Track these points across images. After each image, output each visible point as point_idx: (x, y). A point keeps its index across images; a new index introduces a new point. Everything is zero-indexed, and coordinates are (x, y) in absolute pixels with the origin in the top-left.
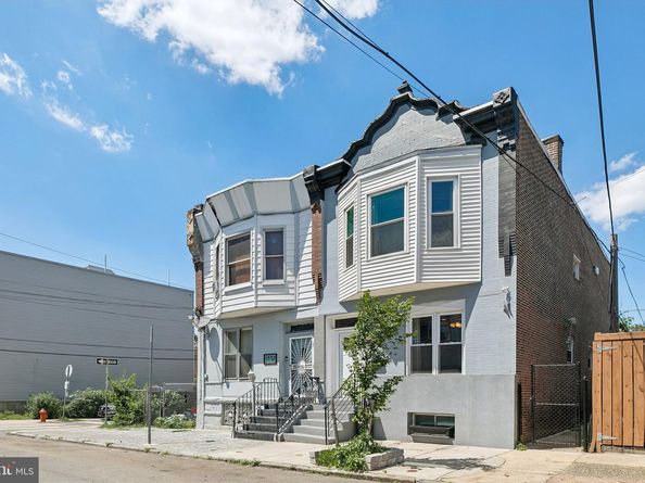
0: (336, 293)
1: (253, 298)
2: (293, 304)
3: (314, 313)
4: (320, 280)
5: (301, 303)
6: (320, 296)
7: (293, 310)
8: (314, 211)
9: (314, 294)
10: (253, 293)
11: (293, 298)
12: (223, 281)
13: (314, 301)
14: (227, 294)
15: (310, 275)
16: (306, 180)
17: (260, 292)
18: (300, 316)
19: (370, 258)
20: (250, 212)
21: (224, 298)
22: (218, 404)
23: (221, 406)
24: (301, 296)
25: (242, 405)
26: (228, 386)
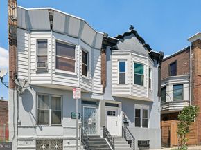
0: (110, 92)
2: (91, 91)
3: (100, 98)
4: (105, 84)
5: (95, 91)
7: (91, 93)
8: (102, 53)
9: (102, 89)
10: (78, 79)
11: (91, 87)
12: (54, 65)
13: (102, 92)
14: (56, 74)
15: (100, 80)
17: (81, 80)
18: (93, 97)
19: (133, 84)
20: (77, 35)
21: (55, 76)
22: (32, 140)
23: (35, 142)
24: (95, 88)
25: (53, 141)
26: (41, 129)
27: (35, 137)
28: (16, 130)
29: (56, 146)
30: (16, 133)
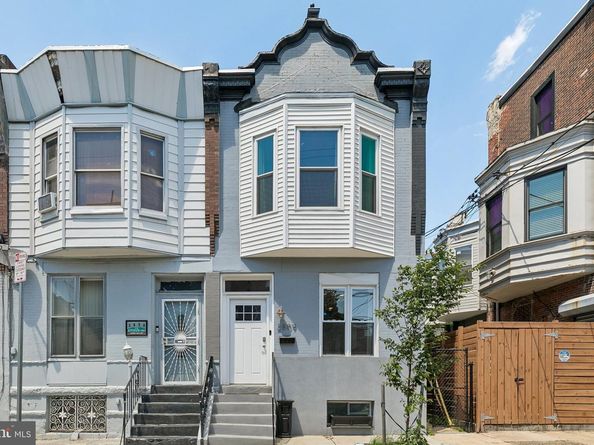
0: (237, 244)
1: (126, 233)
2: (175, 251)
3: (206, 267)
4: (216, 223)
5: (187, 251)
6: (213, 246)
7: (175, 259)
8: (208, 126)
9: (207, 241)
10: (126, 224)
11: (175, 241)
12: (69, 195)
13: (207, 251)
14: (75, 217)
15: (203, 215)
16: (205, 79)
17: (136, 224)
18: (185, 269)
19: (298, 208)
20: (122, 98)
21: (70, 224)
23: (44, 401)
24: (187, 241)
25: (85, 398)
26: (58, 370)
27: (45, 389)
28: (7, 373)
29: (92, 415)
30: (7, 379)
